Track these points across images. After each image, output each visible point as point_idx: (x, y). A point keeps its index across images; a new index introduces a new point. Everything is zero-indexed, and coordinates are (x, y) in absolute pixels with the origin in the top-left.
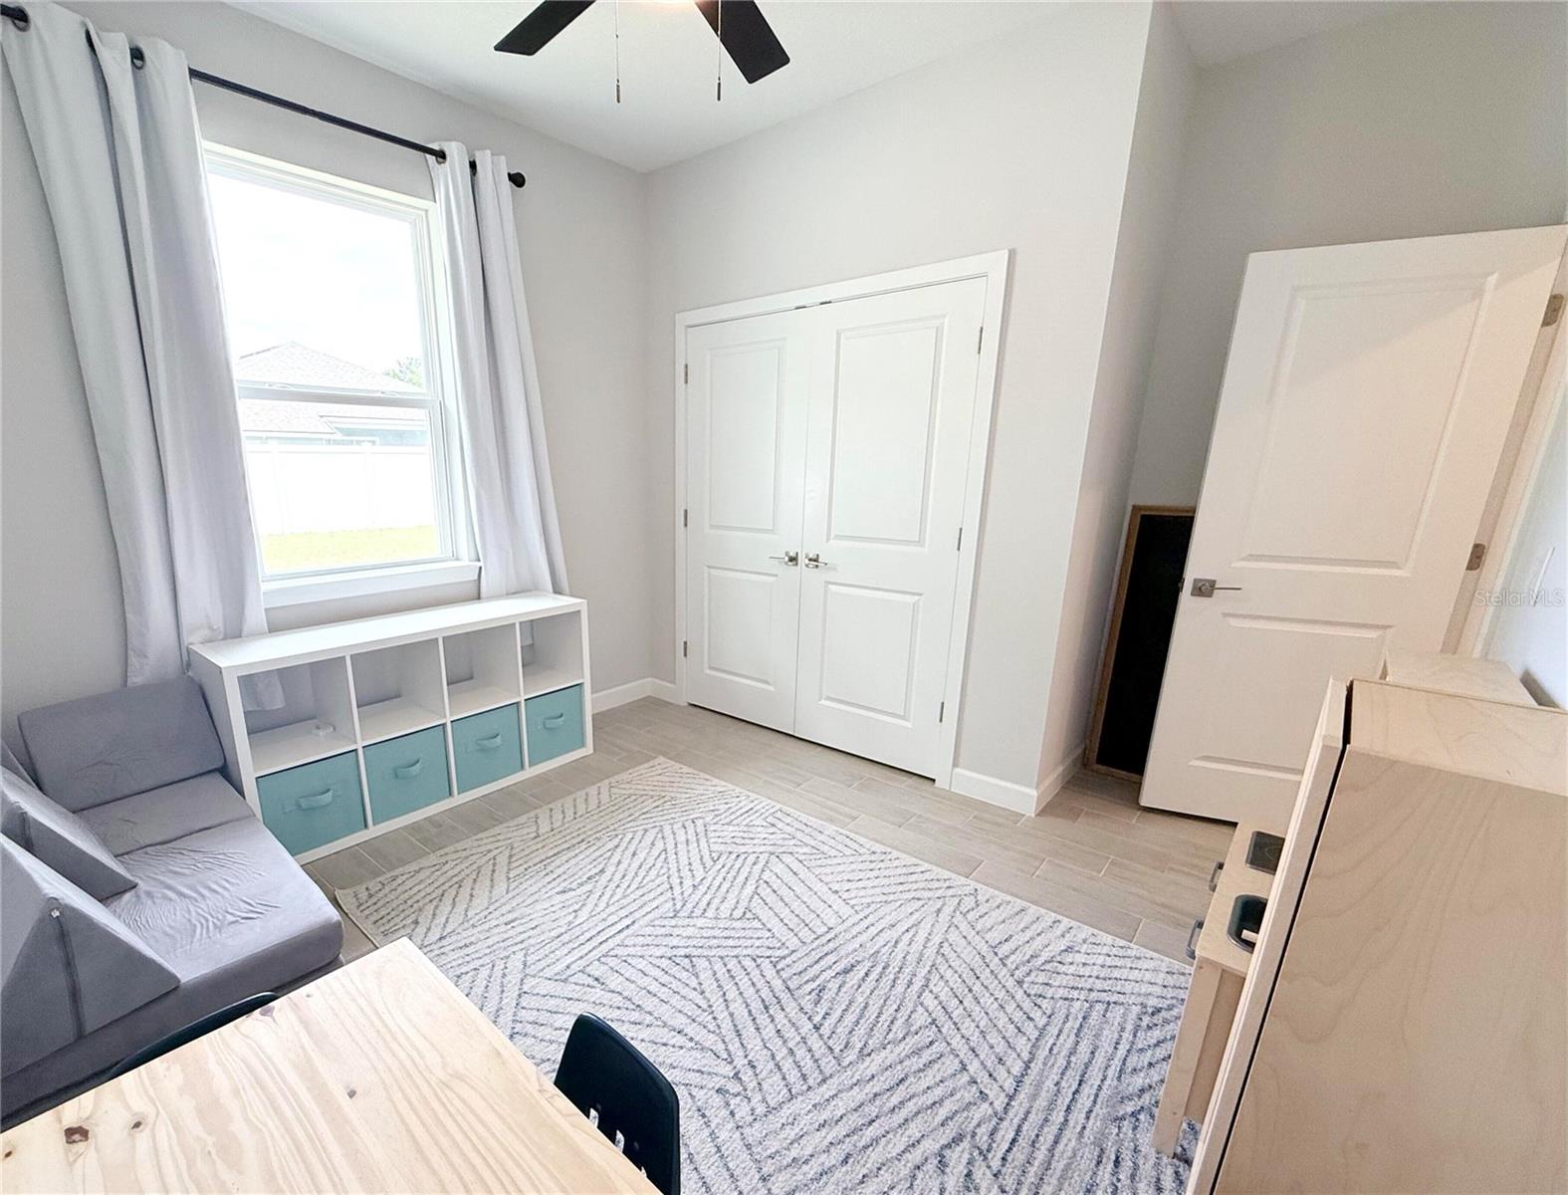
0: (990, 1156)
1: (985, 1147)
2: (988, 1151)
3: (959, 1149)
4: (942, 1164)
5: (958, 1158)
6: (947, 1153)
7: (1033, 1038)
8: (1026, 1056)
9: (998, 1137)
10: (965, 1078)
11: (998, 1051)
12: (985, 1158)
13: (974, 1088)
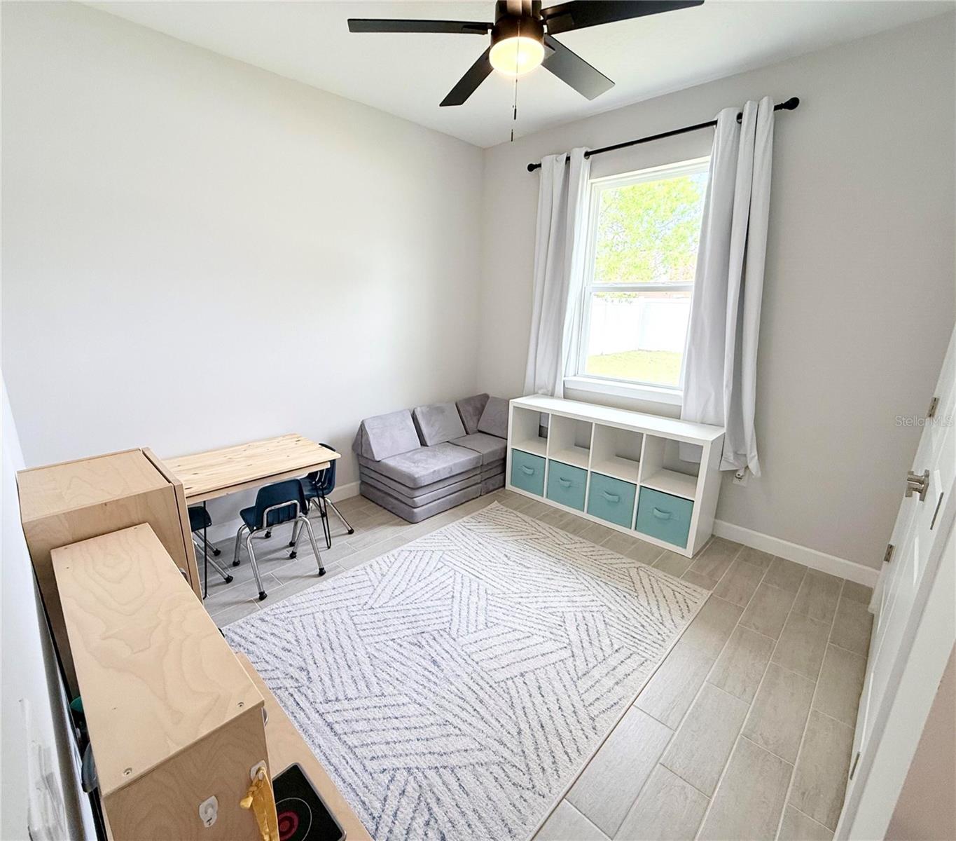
0: (296, 690)
1: (301, 689)
2: (299, 690)
3: (305, 679)
4: (302, 669)
5: (302, 676)
6: (305, 673)
7: (356, 750)
8: (344, 738)
9: (303, 698)
10: (341, 697)
11: (353, 723)
12: (296, 688)
13: (333, 698)
